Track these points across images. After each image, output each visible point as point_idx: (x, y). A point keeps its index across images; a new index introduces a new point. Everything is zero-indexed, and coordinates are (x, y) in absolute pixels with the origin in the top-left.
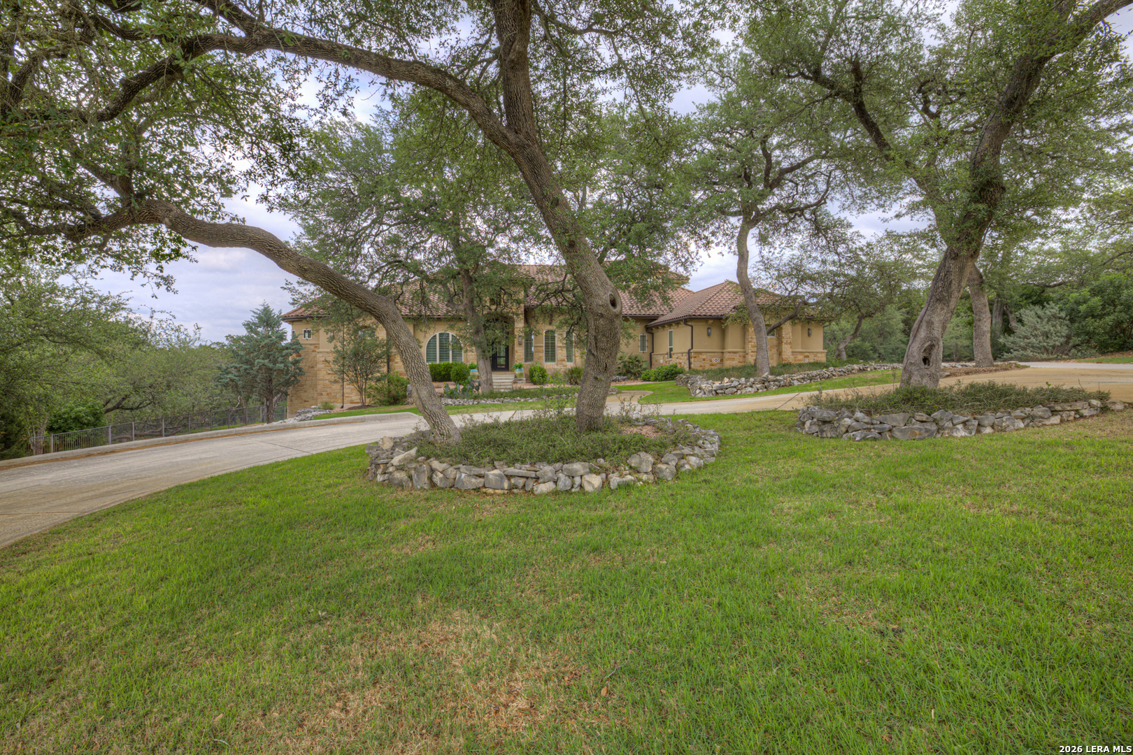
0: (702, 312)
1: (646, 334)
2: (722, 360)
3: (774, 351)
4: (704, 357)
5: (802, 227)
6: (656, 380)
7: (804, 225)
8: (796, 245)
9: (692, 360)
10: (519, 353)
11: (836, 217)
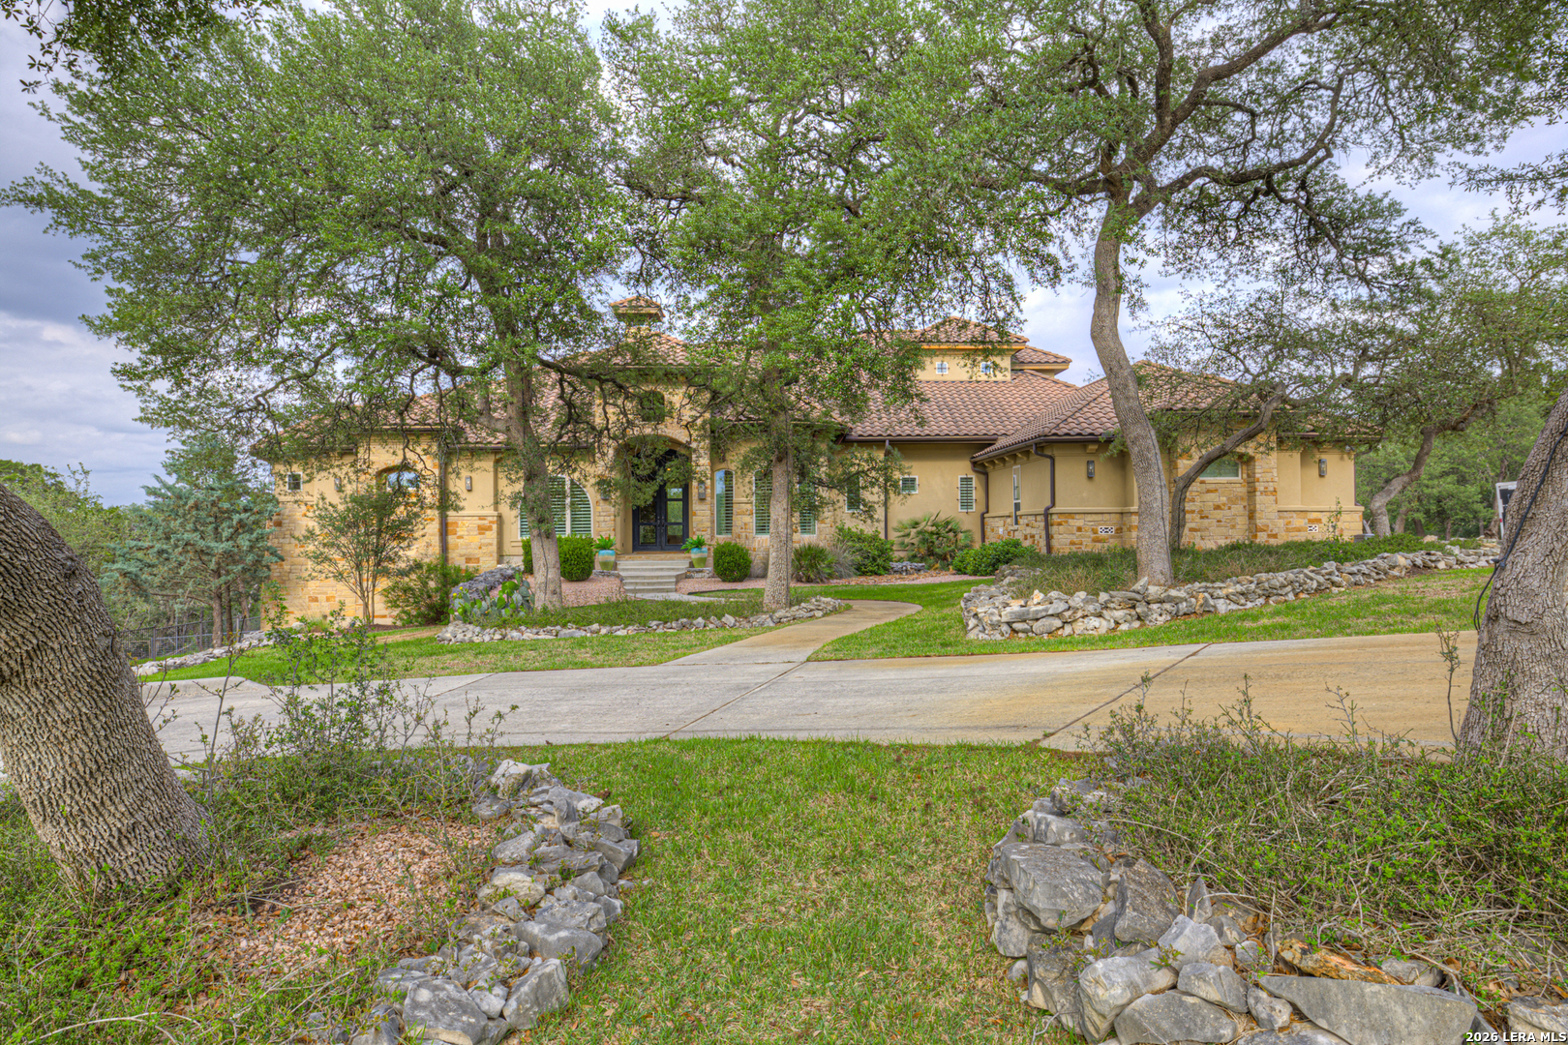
0: (1072, 428)
1: (973, 476)
2: (1119, 530)
3: (1238, 508)
4: (1080, 523)
5: (1278, 224)
6: (975, 573)
7: (1283, 219)
8: (1268, 267)
9: (1054, 530)
10: (703, 517)
11: (1362, 193)
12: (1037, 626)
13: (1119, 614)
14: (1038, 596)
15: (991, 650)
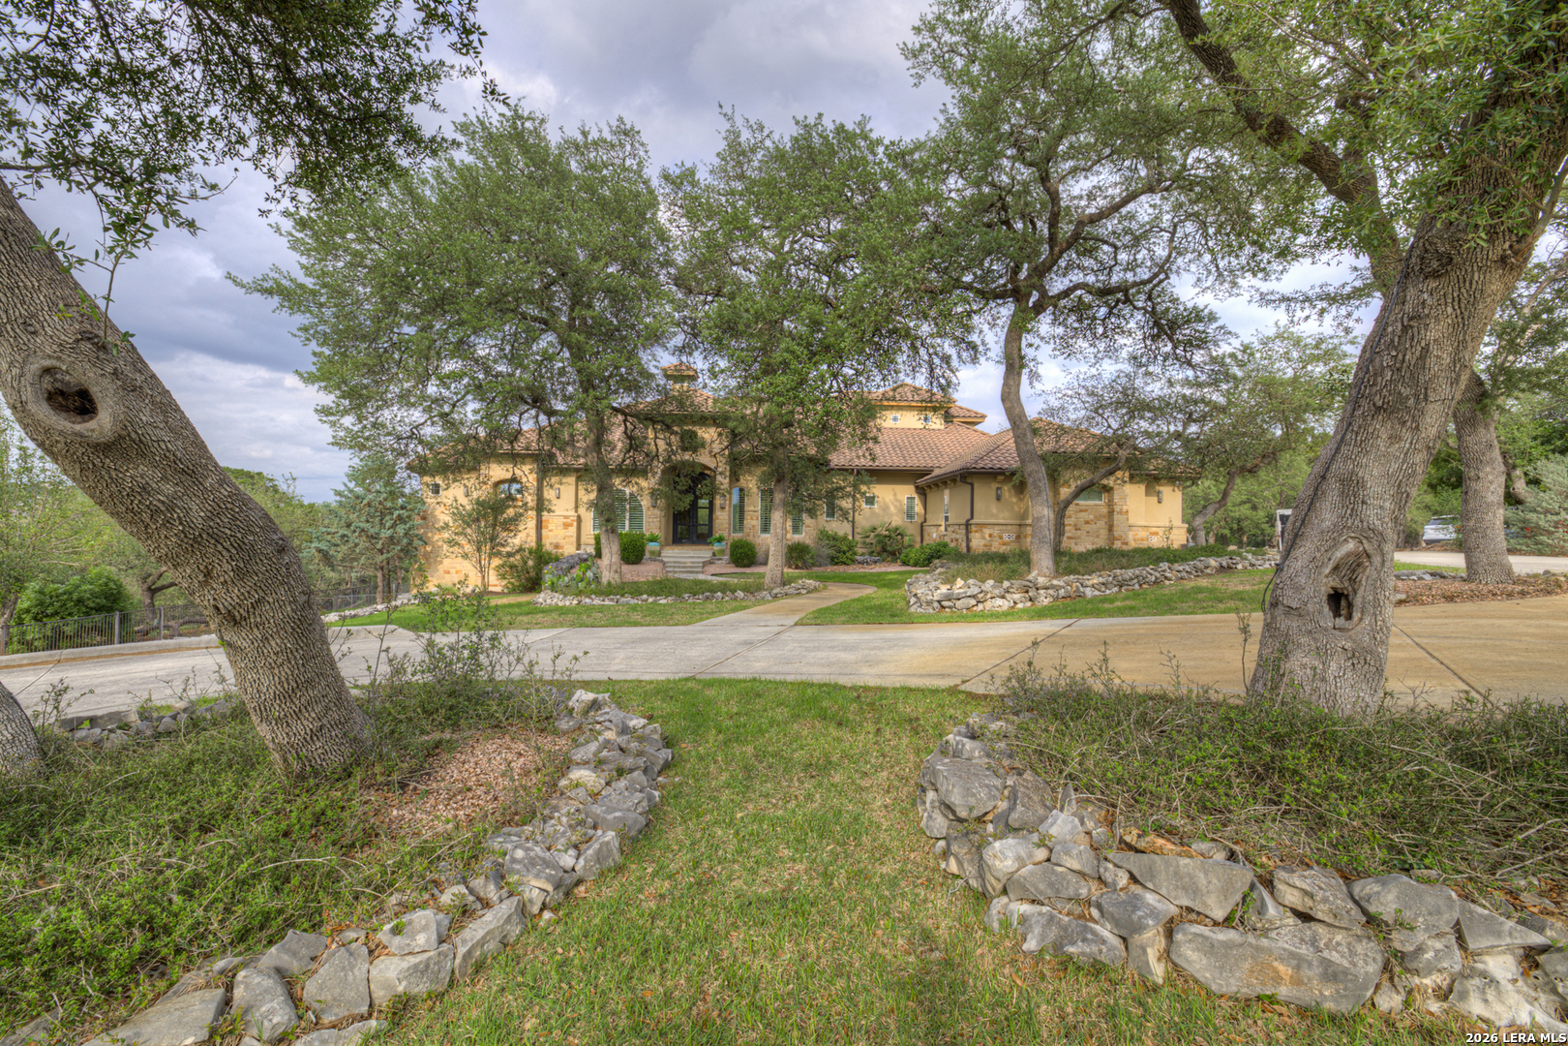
0: (987, 463)
1: (916, 496)
2: (1018, 537)
3: (1102, 523)
4: (990, 531)
5: (1132, 325)
6: (915, 565)
7: (1135, 321)
8: (1124, 354)
9: (972, 535)
10: (723, 519)
11: (1190, 305)
12: (959, 604)
13: (1017, 596)
14: (960, 582)
15: (927, 620)
